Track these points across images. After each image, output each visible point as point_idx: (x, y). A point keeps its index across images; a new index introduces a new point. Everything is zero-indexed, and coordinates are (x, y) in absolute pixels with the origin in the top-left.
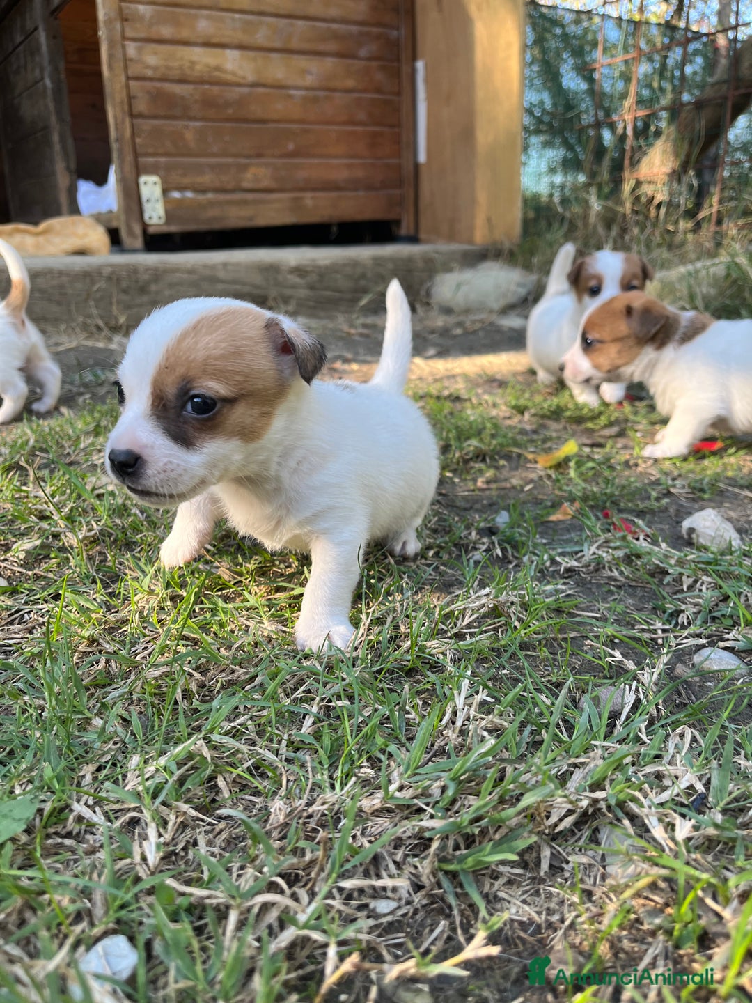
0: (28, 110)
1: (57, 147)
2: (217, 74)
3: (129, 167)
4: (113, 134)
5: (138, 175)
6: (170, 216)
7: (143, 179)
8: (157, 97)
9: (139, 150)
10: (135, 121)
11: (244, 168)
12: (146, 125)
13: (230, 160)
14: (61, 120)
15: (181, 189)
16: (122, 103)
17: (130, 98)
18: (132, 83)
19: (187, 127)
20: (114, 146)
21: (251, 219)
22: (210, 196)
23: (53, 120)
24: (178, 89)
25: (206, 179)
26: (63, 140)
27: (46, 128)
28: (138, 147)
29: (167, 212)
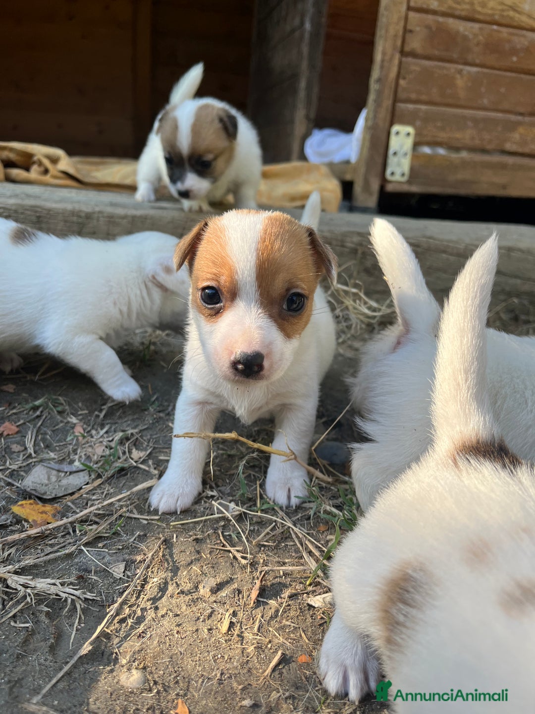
0: (279, 60)
1: (302, 94)
2: (511, 13)
3: (384, 114)
4: (375, 74)
5: (392, 124)
6: (414, 174)
7: (396, 128)
8: (437, 35)
9: (402, 95)
10: (404, 59)
11: (512, 127)
12: (415, 65)
13: (500, 115)
14: (312, 66)
15: (433, 144)
16: (396, 36)
17: (406, 31)
18: (412, 14)
19: (460, 72)
20: (373, 86)
21: (504, 187)
22: (464, 154)
23: (304, 65)
24: (462, 27)
25: (467, 135)
26: (309, 88)
27: (295, 77)
28: (400, 90)
29: (412, 169)
